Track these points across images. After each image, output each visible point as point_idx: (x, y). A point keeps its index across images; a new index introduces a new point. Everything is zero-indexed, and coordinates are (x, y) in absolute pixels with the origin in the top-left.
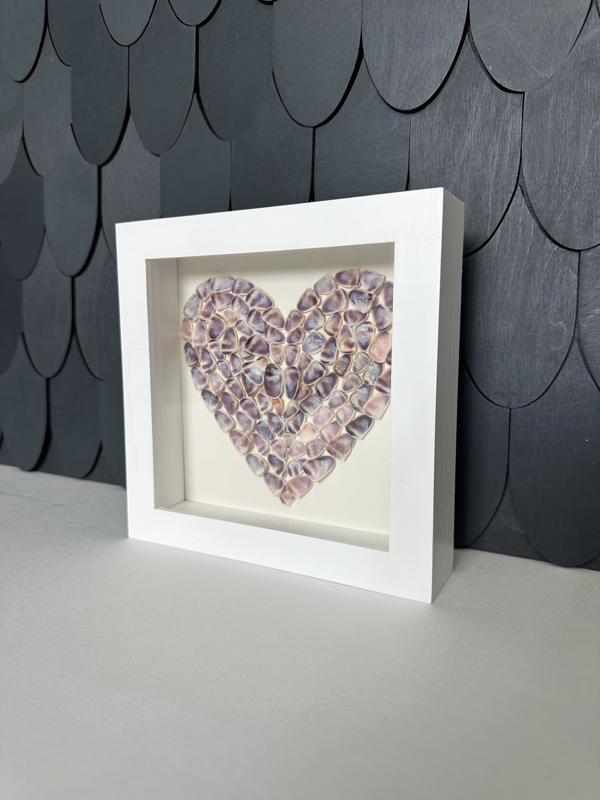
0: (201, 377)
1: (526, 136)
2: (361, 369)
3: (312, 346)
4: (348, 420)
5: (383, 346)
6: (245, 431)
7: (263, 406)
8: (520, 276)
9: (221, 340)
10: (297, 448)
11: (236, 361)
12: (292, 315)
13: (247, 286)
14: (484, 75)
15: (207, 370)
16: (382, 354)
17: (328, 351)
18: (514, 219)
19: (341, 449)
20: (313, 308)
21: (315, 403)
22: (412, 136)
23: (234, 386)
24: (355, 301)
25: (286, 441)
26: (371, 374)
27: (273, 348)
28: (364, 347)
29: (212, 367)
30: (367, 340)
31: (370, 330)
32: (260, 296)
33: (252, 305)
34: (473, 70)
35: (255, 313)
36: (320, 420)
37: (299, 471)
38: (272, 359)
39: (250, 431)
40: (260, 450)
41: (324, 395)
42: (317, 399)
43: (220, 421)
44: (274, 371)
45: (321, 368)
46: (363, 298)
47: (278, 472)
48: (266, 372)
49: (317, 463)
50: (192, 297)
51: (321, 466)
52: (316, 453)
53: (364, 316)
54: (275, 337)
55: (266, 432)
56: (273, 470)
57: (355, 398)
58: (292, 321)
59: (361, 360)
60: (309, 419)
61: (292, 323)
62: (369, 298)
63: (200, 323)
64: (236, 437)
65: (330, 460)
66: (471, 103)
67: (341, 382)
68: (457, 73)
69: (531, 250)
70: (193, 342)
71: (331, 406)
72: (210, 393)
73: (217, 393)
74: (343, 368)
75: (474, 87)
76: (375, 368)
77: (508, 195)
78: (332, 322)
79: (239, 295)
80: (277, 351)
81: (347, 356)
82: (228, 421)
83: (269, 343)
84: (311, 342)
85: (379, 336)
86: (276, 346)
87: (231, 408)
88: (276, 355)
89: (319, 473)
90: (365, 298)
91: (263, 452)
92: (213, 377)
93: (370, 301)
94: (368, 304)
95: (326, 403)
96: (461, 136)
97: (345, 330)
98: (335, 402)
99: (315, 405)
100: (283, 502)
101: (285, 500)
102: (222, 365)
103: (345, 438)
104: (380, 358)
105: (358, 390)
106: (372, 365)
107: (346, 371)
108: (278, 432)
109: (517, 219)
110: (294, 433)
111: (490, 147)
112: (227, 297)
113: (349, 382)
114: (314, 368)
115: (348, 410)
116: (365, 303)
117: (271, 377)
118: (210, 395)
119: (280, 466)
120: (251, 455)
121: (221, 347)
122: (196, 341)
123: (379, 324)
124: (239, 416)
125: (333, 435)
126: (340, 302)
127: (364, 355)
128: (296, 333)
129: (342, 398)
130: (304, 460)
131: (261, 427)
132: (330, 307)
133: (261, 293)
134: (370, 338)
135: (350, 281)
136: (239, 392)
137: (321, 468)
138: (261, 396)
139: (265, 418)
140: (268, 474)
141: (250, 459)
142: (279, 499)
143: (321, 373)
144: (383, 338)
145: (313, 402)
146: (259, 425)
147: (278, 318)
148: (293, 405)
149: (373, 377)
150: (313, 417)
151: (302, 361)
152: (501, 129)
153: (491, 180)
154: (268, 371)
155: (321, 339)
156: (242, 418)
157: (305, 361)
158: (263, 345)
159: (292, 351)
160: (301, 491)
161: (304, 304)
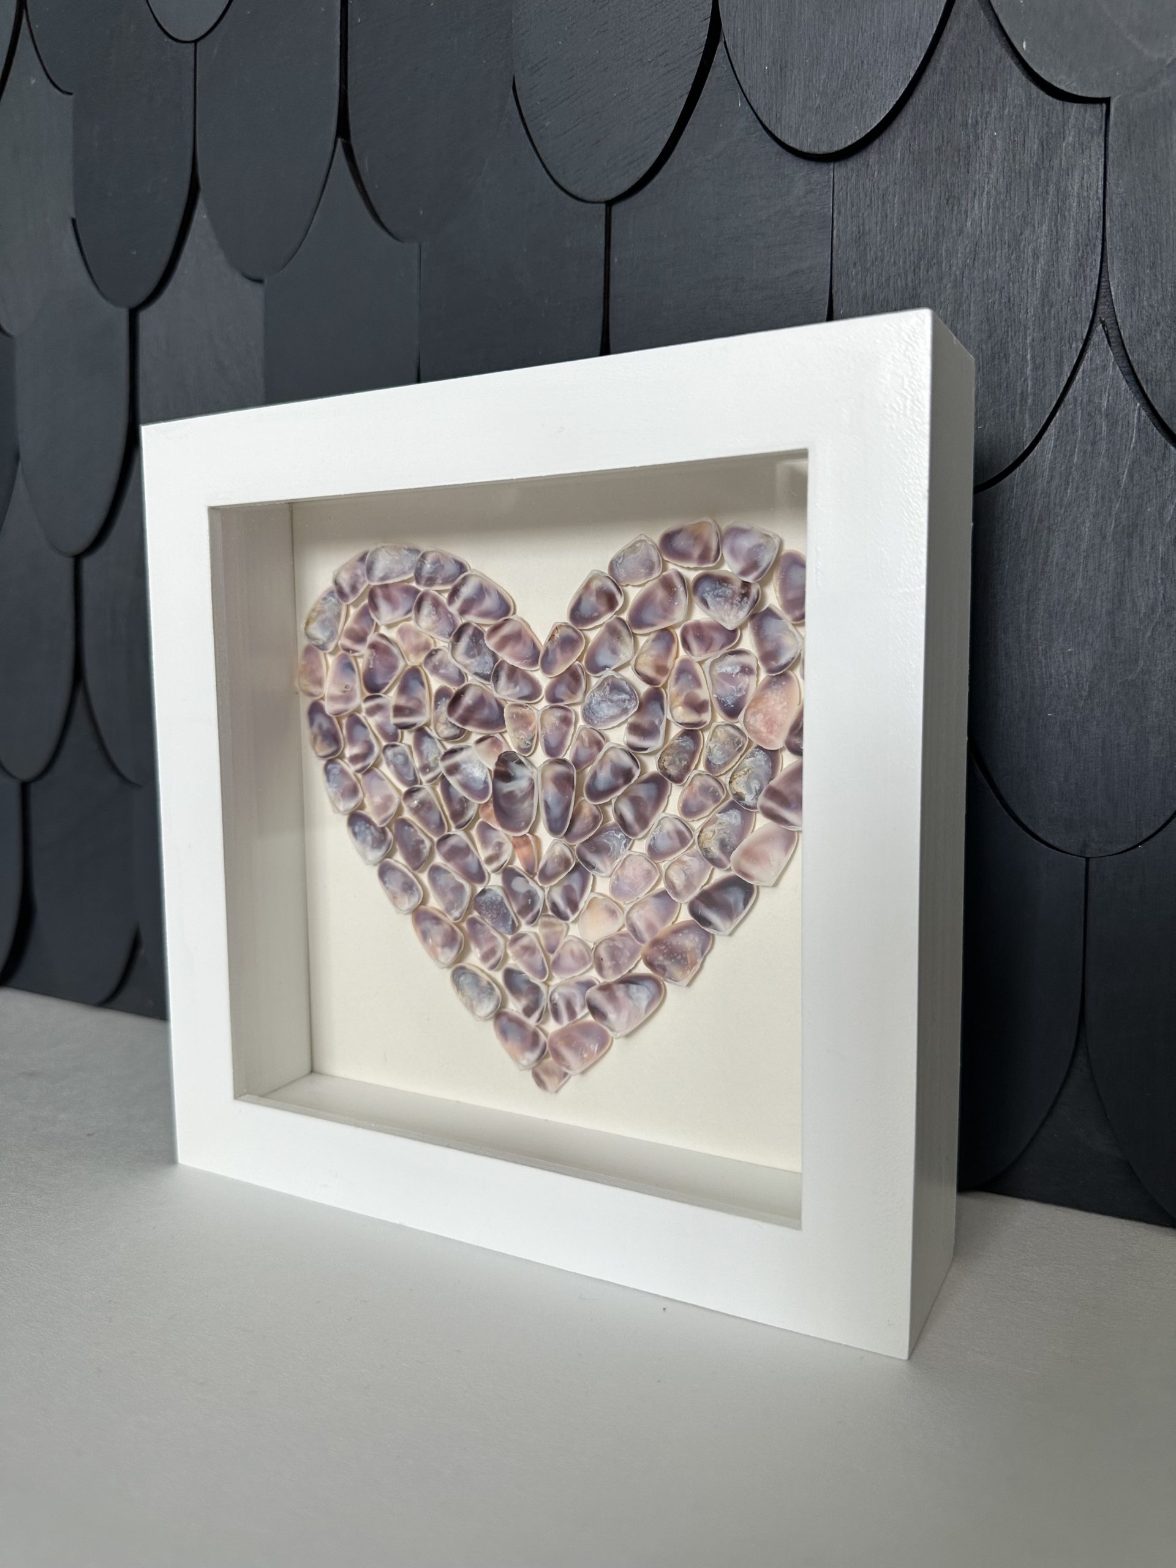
0: (347, 783)
1: (1117, 201)
2: (726, 764)
3: (606, 710)
4: (695, 888)
5: (779, 708)
6: (448, 910)
7: (490, 852)
8: (1104, 537)
9: (391, 697)
10: (572, 953)
11: (427, 745)
12: (557, 635)
13: (450, 569)
14: (1008, 64)
15: (359, 766)
16: (776, 728)
17: (645, 721)
18: (1090, 401)
19: (679, 957)
20: (608, 618)
21: (614, 847)
22: (839, 213)
23: (422, 803)
24: (709, 599)
25: (547, 937)
26: (748, 777)
27: (513, 713)
28: (732, 712)
29: (371, 761)
30: (739, 695)
31: (746, 670)
32: (482, 591)
33: (463, 612)
34: (981, 52)
35: (470, 631)
36: (627, 888)
37: (578, 1009)
38: (510, 741)
39: (460, 910)
40: (485, 958)
41: (636, 827)
42: (619, 836)
43: (390, 887)
44: (518, 771)
45: (626, 761)
46: (729, 592)
47: (528, 1011)
48: (496, 772)
49: (620, 992)
50: (324, 596)
51: (630, 997)
52: (617, 967)
53: (732, 635)
54: (518, 688)
55: (498, 914)
56: (515, 1007)
57: (711, 834)
58: (558, 651)
59: (724, 744)
60: (602, 885)
61: (559, 655)
62: (743, 591)
63: (344, 657)
64: (428, 925)
65: (650, 985)
66: (979, 131)
67: (675, 795)
68: (943, 61)
69: (1131, 476)
70: (326, 700)
71: (654, 853)
72: (368, 821)
73: (384, 821)
74: (681, 762)
75: (985, 92)
76: (758, 763)
77: (1074, 345)
78: (653, 652)
79: (433, 590)
80: (523, 721)
81: (691, 732)
82: (408, 887)
83: (503, 702)
84: (604, 700)
85: (768, 685)
86: (520, 710)
87: (416, 857)
88: (521, 732)
89: (625, 1014)
90: (734, 592)
91: (492, 961)
92: (375, 782)
93: (745, 599)
94: (741, 608)
95: (640, 847)
96: (956, 208)
97: (685, 670)
98: (663, 844)
99: (614, 850)
100: (540, 1083)
101: (544, 1077)
102: (395, 755)
103: (686, 931)
104: (772, 737)
105: (718, 815)
106: (753, 755)
107: (687, 769)
108: (527, 914)
109: (1097, 400)
110: (566, 918)
111: (1027, 232)
112: (405, 596)
113: (695, 795)
114: (611, 761)
115: (695, 864)
116: (732, 604)
117: (509, 784)
118: (368, 825)
119: (531, 997)
120: (463, 968)
121: (391, 714)
122: (333, 699)
123: (768, 657)
124: (436, 875)
125: (657, 923)
126: (672, 603)
127: (732, 731)
128: (568, 678)
129: (680, 834)
130: (589, 984)
131: (486, 903)
132: (648, 616)
133: (485, 584)
134: (747, 690)
135: (696, 552)
136: (435, 818)
137: (631, 1002)
138: (485, 828)
139: (495, 881)
140: (506, 1014)
141: (462, 978)
142: (529, 1074)
143: (627, 775)
144: (778, 690)
145: (610, 843)
146: (483, 898)
147: (525, 643)
148: (562, 849)
149: (755, 785)
150: (609, 880)
151: (583, 746)
152: (1052, 188)
153: (1031, 311)
154: (502, 769)
155: (627, 693)
156: (442, 880)
157: (590, 746)
158: (491, 706)
159: (557, 723)
160: (583, 1058)
161: (585, 609)
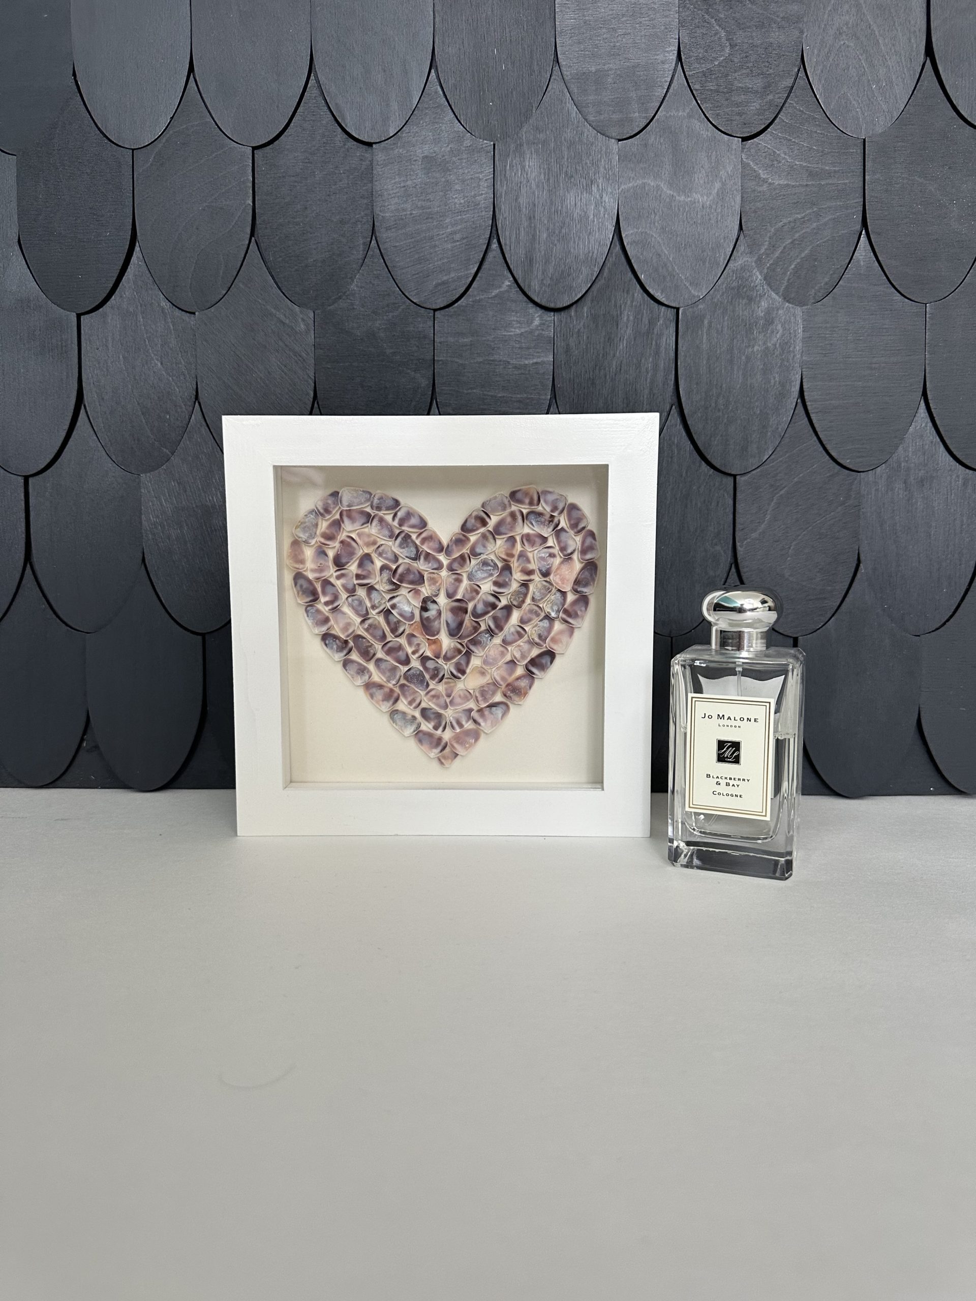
0: (320, 617)
2: (542, 599)
3: (480, 575)
4: (527, 657)
5: (567, 573)
6: (389, 681)
7: (413, 649)
8: (676, 499)
9: (353, 568)
10: (460, 696)
11: (374, 595)
12: (454, 538)
13: (391, 503)
14: (635, 283)
15: (330, 607)
16: (566, 581)
17: (501, 580)
18: (670, 439)
19: (518, 691)
20: (482, 530)
21: (484, 641)
23: (370, 626)
24: (534, 523)
25: (446, 690)
26: (553, 604)
27: (429, 577)
28: (546, 574)
29: (337, 604)
30: (549, 567)
31: (552, 555)
32: (409, 515)
33: (401, 525)
34: (623, 274)
35: (403, 535)
36: (491, 661)
37: (464, 723)
38: (426, 590)
39: (395, 680)
40: (410, 703)
41: (497, 631)
42: (487, 636)
43: (350, 672)
44: (431, 606)
45: (492, 599)
46: (543, 520)
47: (436, 728)
48: (421, 607)
50: (307, 514)
51: (492, 714)
52: (485, 700)
53: (545, 539)
54: (430, 564)
55: (417, 681)
56: (427, 726)
57: (535, 632)
58: (454, 546)
59: (540, 589)
60: (475, 662)
61: (455, 548)
62: (550, 519)
63: (320, 547)
64: (374, 690)
65: (504, 707)
66: (622, 310)
67: (515, 616)
69: (686, 472)
70: (308, 571)
71: (504, 642)
72: (336, 637)
73: (348, 636)
74: (519, 599)
75: (625, 293)
76: (557, 598)
78: (505, 547)
79: (381, 513)
80: (433, 581)
81: (525, 585)
82: (362, 670)
83: (423, 572)
84: (479, 569)
85: (562, 563)
86: (432, 576)
87: (367, 654)
88: (433, 586)
89: (489, 722)
90: (545, 520)
91: (414, 705)
92: (340, 616)
93: (551, 523)
94: (549, 527)
95: (497, 640)
96: (612, 344)
97: (522, 555)
98: (509, 638)
99: (484, 643)
100: (442, 763)
101: (443, 761)
102: (353, 600)
103: (522, 679)
104: (565, 586)
105: (538, 623)
106: (555, 594)
107: (523, 601)
108: (436, 678)
109: (673, 439)
110: (459, 678)
111: (643, 361)
112: (362, 516)
114: (484, 599)
115: (526, 647)
116: (545, 525)
117: (428, 613)
118: (335, 639)
119: (436, 721)
120: (397, 710)
121: (354, 578)
122: (313, 571)
123: (563, 549)
124: (378, 663)
125: (507, 677)
126: (515, 524)
127: (545, 583)
128: (459, 559)
129: (518, 633)
130: (470, 710)
131: (411, 675)
132: (503, 529)
133: (411, 511)
134: (552, 564)
135: (527, 501)
136: (380, 633)
137: (492, 716)
138: (411, 636)
139: (415, 664)
140: (421, 731)
141: (395, 716)
142: (436, 760)
143: (494, 606)
144: (567, 564)
145: (482, 640)
146: (409, 673)
147: (434, 541)
148: (456, 645)
149: (555, 608)
150: (481, 658)
151: (468, 592)
152: (654, 343)
154: (424, 605)
155: (491, 566)
156: (383, 665)
157: (471, 592)
158: (414, 573)
159: (453, 581)
160: (466, 747)
161: (469, 525)
